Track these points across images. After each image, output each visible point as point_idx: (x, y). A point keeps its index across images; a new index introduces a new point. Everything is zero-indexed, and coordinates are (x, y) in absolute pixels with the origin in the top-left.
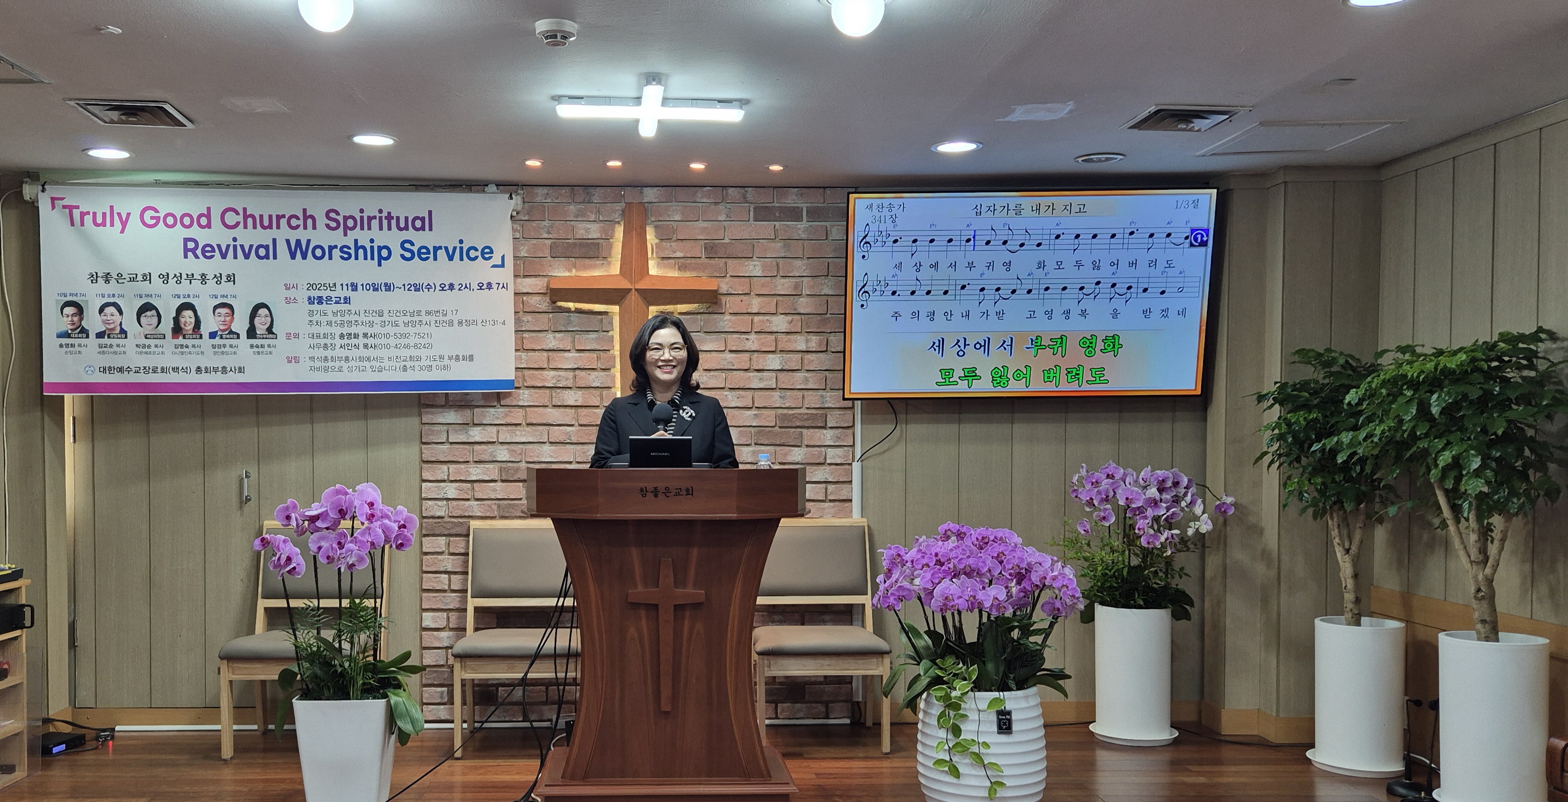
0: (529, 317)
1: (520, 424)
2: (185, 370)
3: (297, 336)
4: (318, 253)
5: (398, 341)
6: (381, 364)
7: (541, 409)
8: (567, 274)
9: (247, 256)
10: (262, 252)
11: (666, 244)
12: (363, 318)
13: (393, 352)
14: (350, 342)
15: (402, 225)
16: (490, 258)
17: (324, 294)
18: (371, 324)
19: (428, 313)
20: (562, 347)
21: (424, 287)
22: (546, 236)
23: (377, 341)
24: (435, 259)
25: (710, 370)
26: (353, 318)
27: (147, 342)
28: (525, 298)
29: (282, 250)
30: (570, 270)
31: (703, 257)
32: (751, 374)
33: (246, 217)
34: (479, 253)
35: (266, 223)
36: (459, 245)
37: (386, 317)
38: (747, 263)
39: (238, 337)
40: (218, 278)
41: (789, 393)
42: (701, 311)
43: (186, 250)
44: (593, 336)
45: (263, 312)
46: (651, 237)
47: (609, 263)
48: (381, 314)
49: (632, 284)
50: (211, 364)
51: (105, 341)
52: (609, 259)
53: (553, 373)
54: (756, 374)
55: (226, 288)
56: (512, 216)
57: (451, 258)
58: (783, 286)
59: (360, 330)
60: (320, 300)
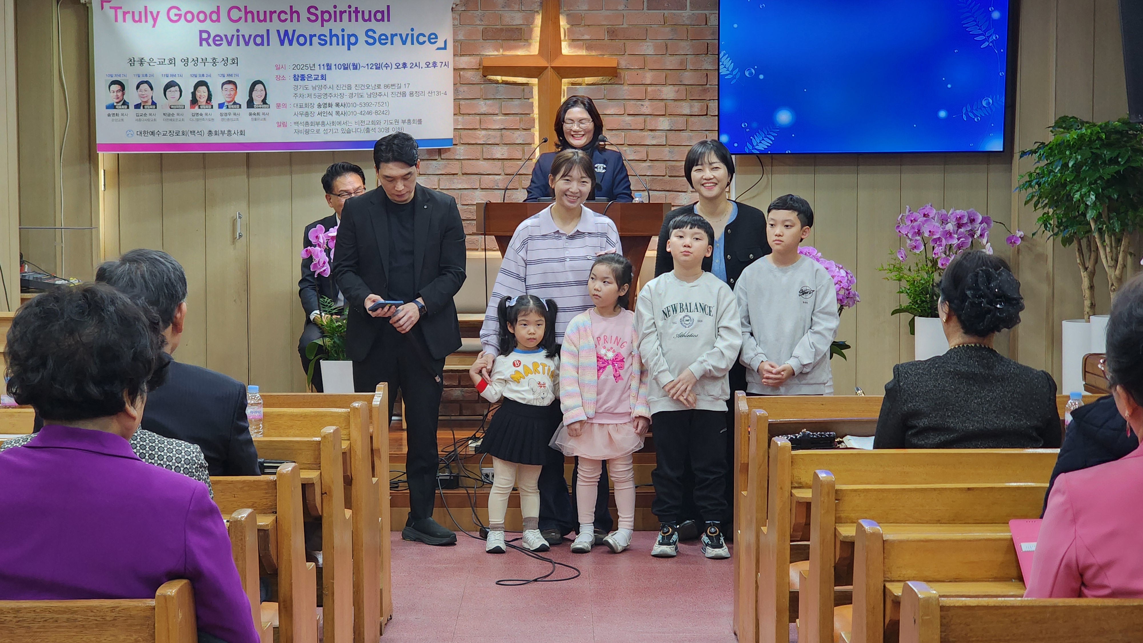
0: (465, 88)
1: (457, 174)
2: (200, 133)
3: (285, 106)
4: (302, 39)
5: (363, 109)
6: (350, 127)
7: (474, 161)
8: (496, 53)
9: (247, 44)
10: (259, 40)
11: (576, 29)
12: (336, 91)
13: (360, 118)
14: (325, 110)
15: (367, 17)
16: (436, 42)
17: (306, 72)
18: (342, 95)
19: (386, 86)
20: (491, 112)
21: (383, 66)
22: (478, 22)
23: (346, 109)
24: (392, 44)
25: (612, 130)
26: (328, 91)
27: (171, 111)
28: (461, 73)
29: (274, 39)
30: (498, 50)
31: (606, 39)
32: (646, 133)
33: (246, 13)
34: (426, 39)
35: (262, 17)
36: (410, 33)
37: (353, 90)
38: (641, 44)
39: (240, 107)
40: (225, 61)
41: (676, 148)
42: (605, 82)
43: (201, 40)
44: (517, 102)
45: (259, 87)
46: (563, 23)
47: (530, 45)
48: (349, 87)
49: (548, 62)
50: (219, 128)
51: (141, 111)
52: (530, 41)
53: (483, 132)
54: (650, 133)
55: (231, 69)
56: (452, 8)
57: (404, 43)
58: (671, 63)
59: (333, 101)
60: (303, 77)
